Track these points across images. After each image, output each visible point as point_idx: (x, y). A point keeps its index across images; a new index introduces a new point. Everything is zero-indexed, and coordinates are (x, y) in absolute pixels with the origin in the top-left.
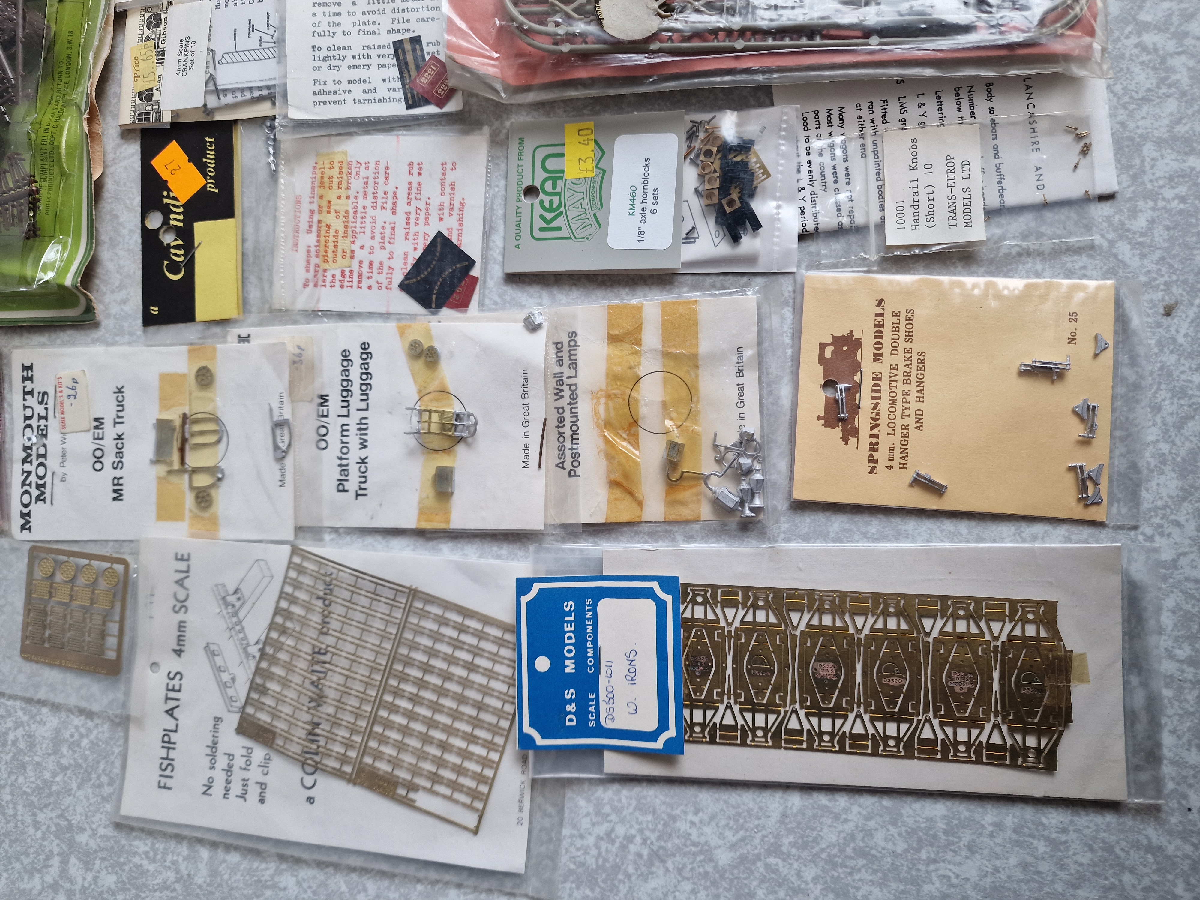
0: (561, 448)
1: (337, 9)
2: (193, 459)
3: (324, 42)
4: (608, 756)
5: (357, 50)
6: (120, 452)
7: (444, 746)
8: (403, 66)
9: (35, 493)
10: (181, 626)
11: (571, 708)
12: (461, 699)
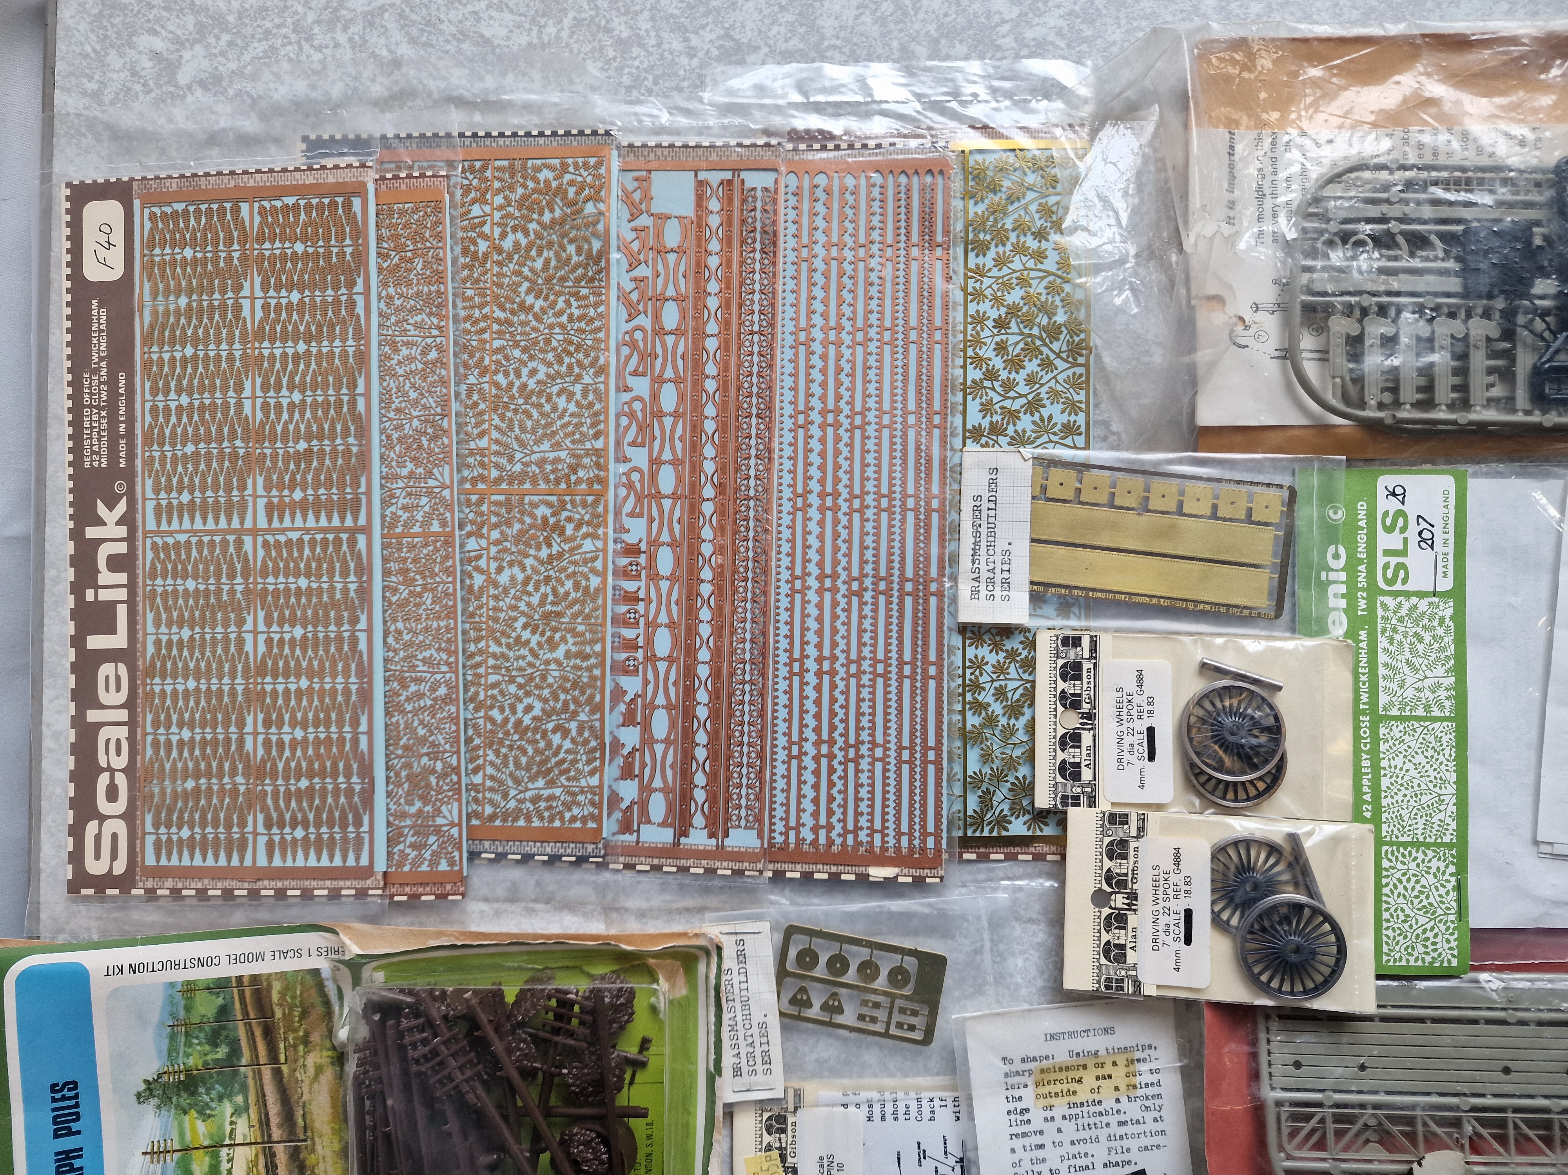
1: (1038, 1139)
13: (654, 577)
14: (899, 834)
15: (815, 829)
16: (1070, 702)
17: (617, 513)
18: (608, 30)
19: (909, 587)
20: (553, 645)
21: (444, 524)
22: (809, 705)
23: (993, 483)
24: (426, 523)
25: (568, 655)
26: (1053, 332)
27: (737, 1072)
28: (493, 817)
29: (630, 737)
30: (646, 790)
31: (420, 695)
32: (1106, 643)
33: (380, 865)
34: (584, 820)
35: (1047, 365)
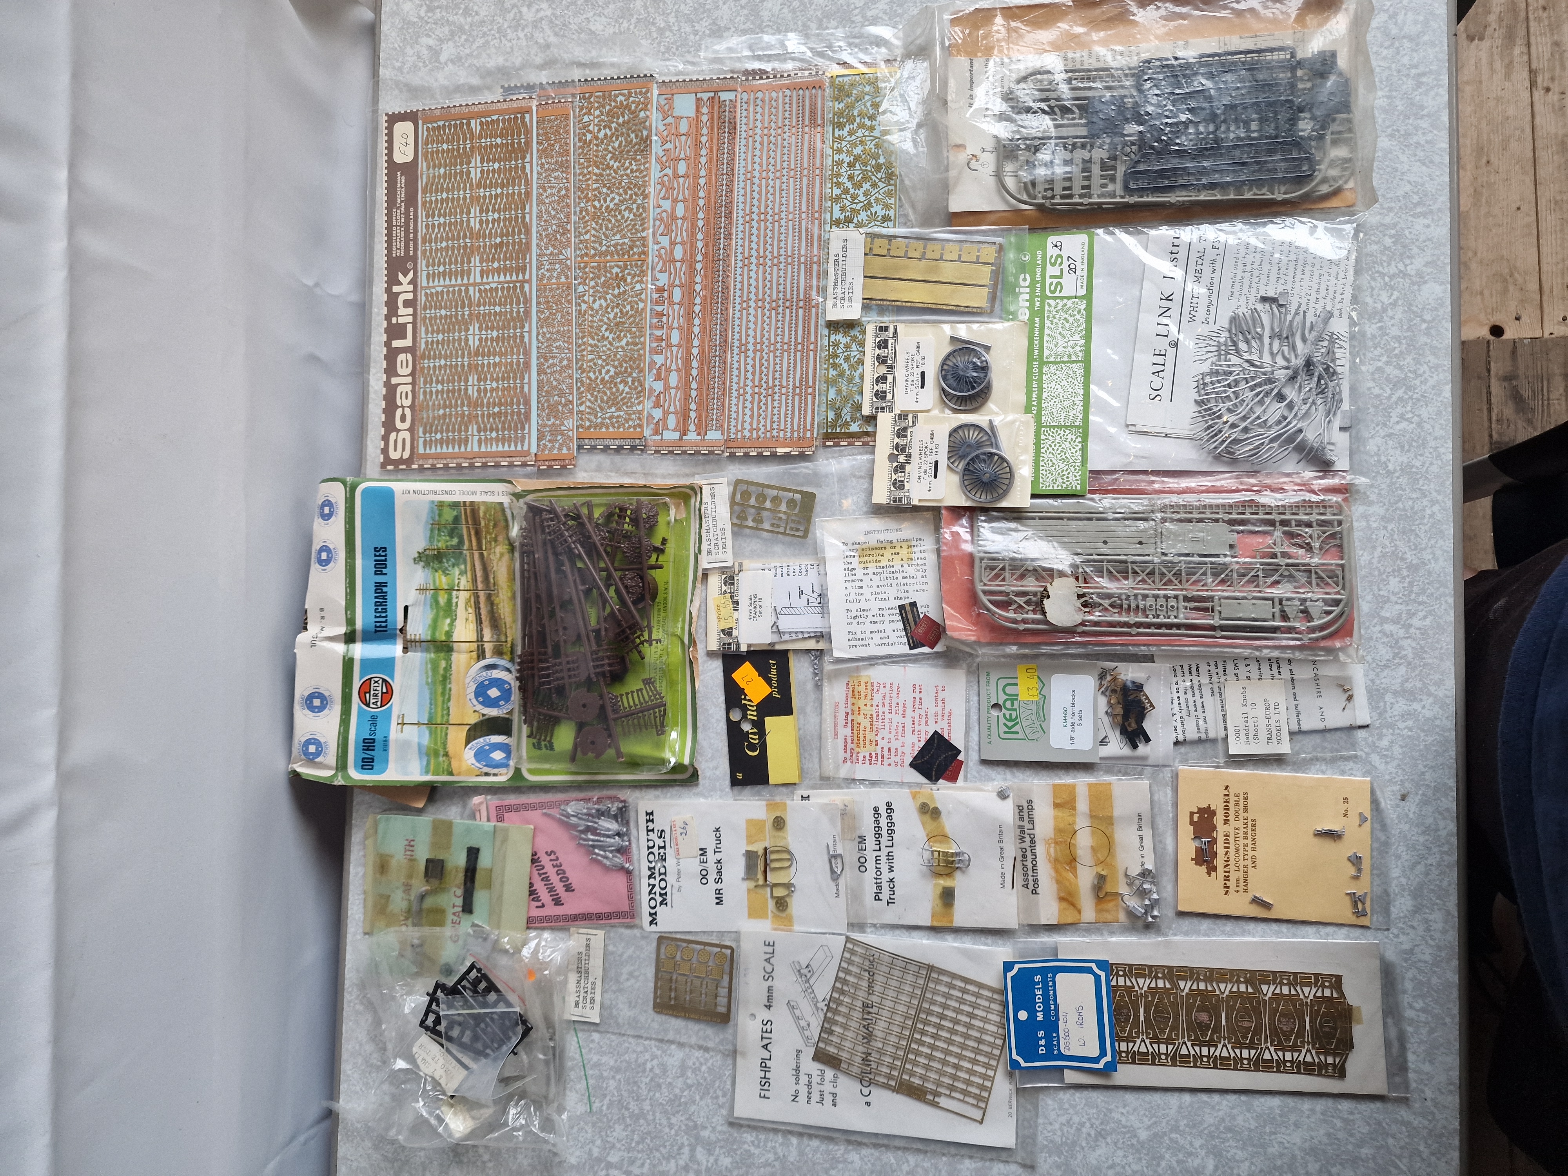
0: (1025, 875)
1: (860, 584)
2: (772, 878)
3: (854, 606)
4: (1067, 1072)
5: (875, 611)
6: (719, 872)
7: (957, 1067)
8: (905, 621)
9: (659, 899)
10: (770, 989)
11: (1042, 1042)
12: (966, 1036)
13: (671, 303)
14: (792, 431)
15: (751, 431)
16: (881, 360)
17: (653, 269)
18: (654, 24)
19: (801, 304)
20: (619, 339)
21: (567, 278)
22: (749, 367)
23: (845, 247)
24: (558, 278)
25: (628, 344)
26: (878, 168)
27: (709, 553)
28: (589, 427)
29: (659, 386)
30: (666, 413)
31: (554, 365)
32: (901, 328)
33: (534, 450)
34: (635, 427)
35: (874, 185)
